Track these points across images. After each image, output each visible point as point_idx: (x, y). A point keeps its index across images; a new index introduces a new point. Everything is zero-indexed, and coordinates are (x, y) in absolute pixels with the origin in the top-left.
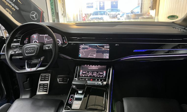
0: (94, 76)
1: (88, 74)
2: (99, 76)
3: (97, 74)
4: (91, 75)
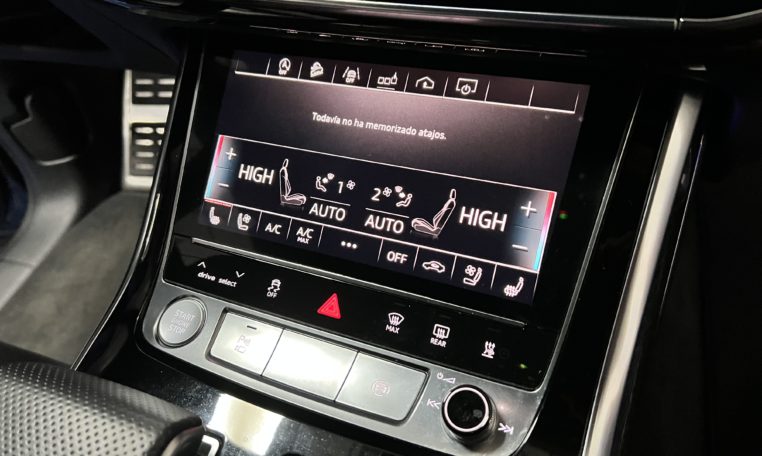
0: (368, 245)
1: (303, 211)
2: (446, 260)
3: (418, 223)
4: (334, 222)
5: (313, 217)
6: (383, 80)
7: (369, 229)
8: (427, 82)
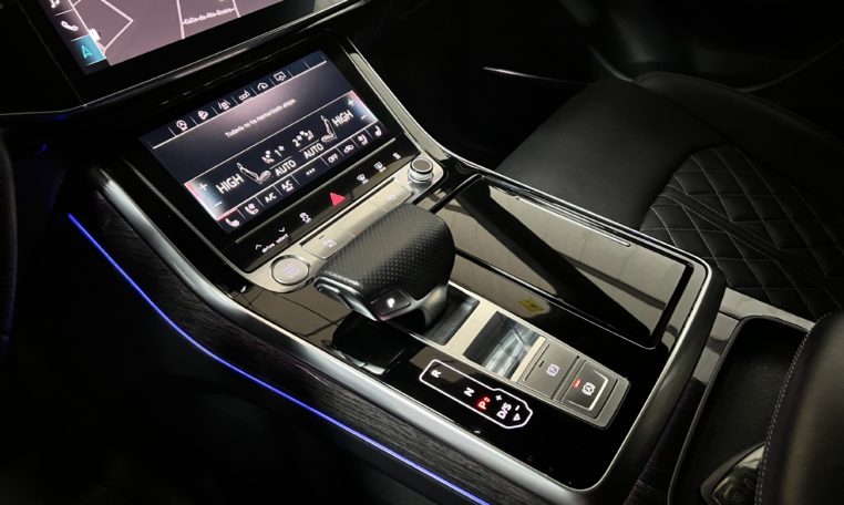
2: (349, 143)
3: (325, 139)
4: (293, 169)
5: (282, 176)
6: (242, 97)
7: (310, 158)
8: (263, 85)
